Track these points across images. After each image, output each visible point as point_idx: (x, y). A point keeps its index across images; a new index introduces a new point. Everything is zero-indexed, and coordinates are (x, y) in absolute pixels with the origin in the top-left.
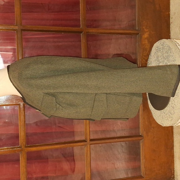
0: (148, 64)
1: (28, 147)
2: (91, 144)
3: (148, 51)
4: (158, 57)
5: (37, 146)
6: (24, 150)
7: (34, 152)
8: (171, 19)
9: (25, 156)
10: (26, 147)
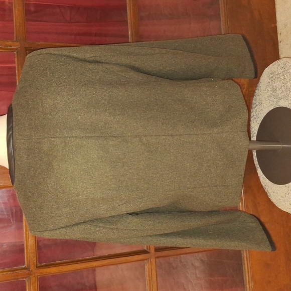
0: (254, 106)
1: (42, 266)
2: (158, 257)
3: (246, 88)
4: (274, 90)
5: (59, 265)
6: (34, 273)
7: (54, 276)
8: (279, 36)
9: (36, 285)
10: (38, 267)
